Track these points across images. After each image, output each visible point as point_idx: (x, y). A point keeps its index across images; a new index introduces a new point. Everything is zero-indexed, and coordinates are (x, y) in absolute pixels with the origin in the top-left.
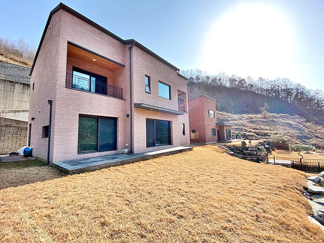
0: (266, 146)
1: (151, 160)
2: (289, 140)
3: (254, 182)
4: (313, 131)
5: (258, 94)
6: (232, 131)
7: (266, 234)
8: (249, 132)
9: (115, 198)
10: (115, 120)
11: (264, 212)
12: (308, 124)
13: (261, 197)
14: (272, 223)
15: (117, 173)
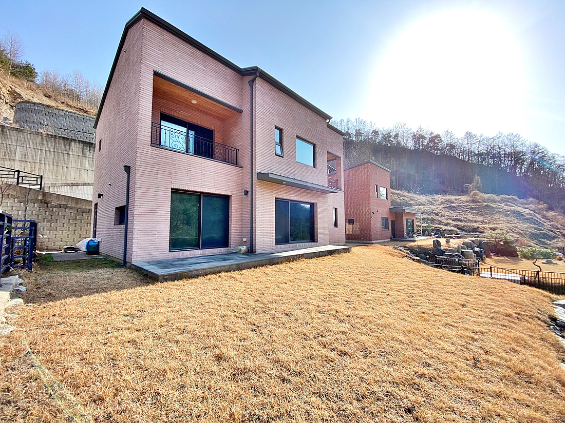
0: (476, 249)
1: (284, 265)
2: (517, 241)
3: (463, 306)
4: (559, 226)
5: (464, 161)
6: (416, 223)
7: (494, 388)
8: (446, 225)
9: (233, 319)
10: (226, 199)
11: (486, 353)
12: (551, 213)
13: (478, 329)
14: (502, 372)
15: (232, 282)
